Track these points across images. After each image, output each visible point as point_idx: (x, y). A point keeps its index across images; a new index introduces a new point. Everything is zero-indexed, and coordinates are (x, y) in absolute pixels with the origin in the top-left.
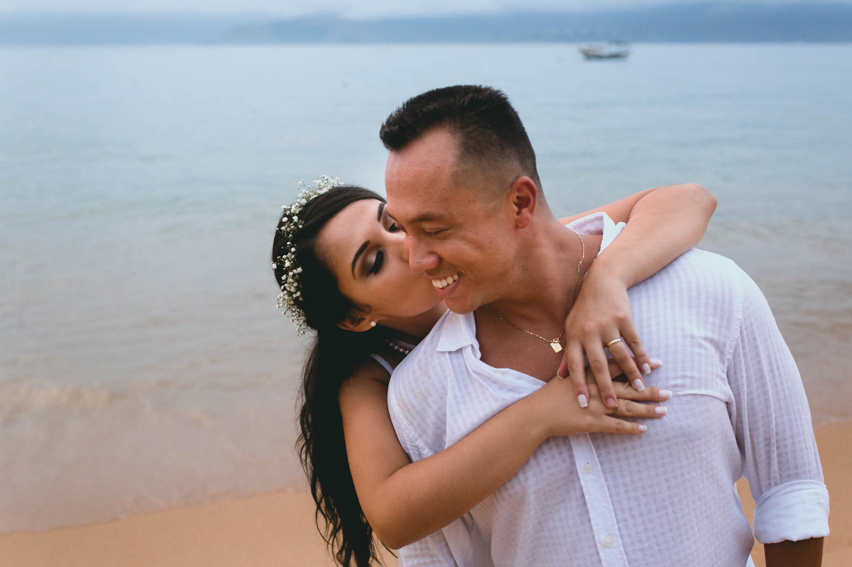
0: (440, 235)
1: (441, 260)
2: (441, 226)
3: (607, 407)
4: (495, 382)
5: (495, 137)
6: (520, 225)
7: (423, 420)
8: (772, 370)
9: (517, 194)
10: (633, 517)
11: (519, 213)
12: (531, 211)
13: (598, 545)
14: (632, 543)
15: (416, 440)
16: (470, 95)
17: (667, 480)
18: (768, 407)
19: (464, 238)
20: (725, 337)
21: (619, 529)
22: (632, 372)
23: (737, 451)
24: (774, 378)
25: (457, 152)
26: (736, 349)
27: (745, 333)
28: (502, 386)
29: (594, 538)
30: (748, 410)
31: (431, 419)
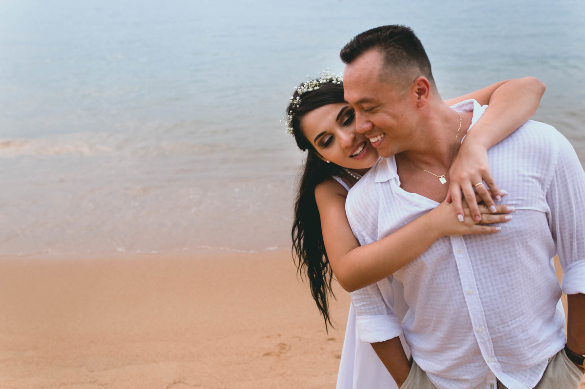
0: (372, 111)
1: (373, 125)
2: (373, 105)
3: (474, 220)
4: (407, 200)
5: (404, 54)
6: (420, 105)
7: (366, 220)
8: (576, 194)
9: (418, 87)
10: (485, 278)
11: (419, 98)
12: (427, 97)
13: (464, 294)
14: (484, 293)
15: (362, 231)
16: (390, 30)
17: (506, 258)
18: (572, 216)
19: (386, 112)
20: (545, 175)
21: (477, 285)
22: (489, 202)
23: (552, 241)
24: (576, 198)
25: (382, 63)
26: (552, 182)
27: (558, 173)
28: (411, 203)
29: (462, 290)
30: (559, 218)
31: (370, 220)
